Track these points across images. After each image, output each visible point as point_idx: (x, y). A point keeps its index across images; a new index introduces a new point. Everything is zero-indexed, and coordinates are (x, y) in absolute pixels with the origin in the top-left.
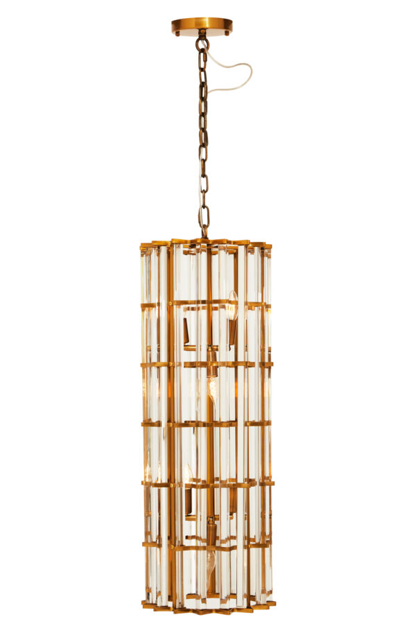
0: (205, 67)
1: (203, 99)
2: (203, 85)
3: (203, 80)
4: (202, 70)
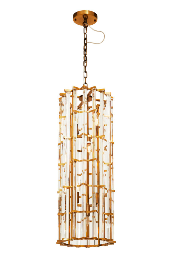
0: (86, 33)
1: (85, 44)
2: (85, 39)
3: (85, 37)
4: (85, 34)
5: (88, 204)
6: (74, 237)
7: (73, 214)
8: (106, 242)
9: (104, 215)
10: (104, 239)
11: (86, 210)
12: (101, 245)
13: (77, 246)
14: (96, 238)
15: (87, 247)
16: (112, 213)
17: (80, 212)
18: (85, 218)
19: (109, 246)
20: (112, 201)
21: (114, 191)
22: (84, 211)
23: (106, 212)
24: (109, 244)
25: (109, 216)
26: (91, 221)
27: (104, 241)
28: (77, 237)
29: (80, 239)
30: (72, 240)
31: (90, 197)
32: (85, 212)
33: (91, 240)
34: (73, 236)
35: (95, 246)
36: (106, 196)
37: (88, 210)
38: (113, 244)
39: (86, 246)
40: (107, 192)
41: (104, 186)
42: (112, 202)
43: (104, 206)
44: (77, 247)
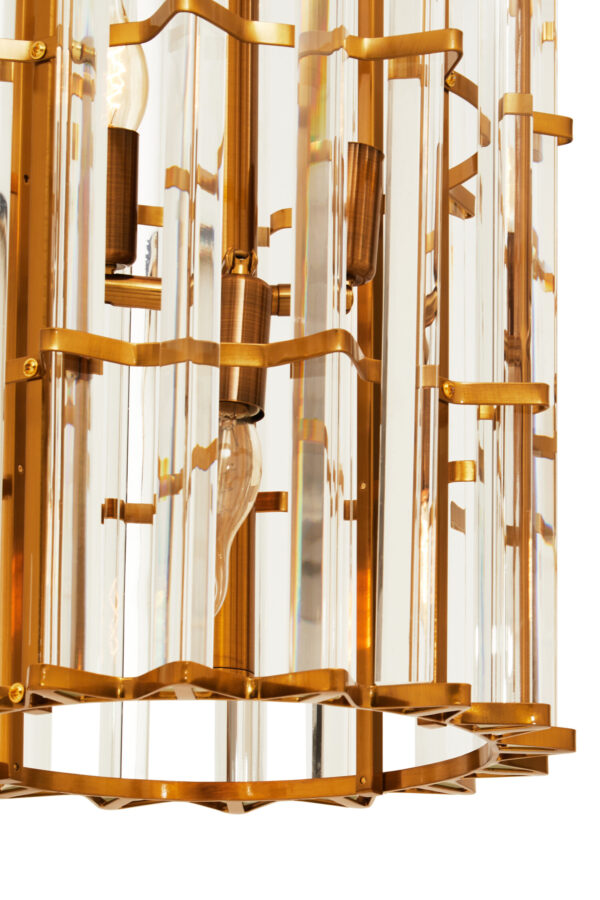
5: (241, 269)
6: (66, 662)
7: (56, 385)
8: (456, 742)
9: (444, 402)
10: (441, 693)
11: (216, 339)
12: (388, 782)
13: (104, 793)
14: (336, 677)
15: (221, 807)
16: (543, 389)
17: (149, 355)
18: (204, 458)
19: (489, 787)
20: (541, 275)
21: (564, 131)
22: (189, 340)
23: (462, 372)
24: (493, 772)
25: (496, 417)
26: (271, 502)
27: (440, 719)
28: (97, 664)
29: (147, 687)
30: (41, 703)
31: (263, 221)
32: (207, 354)
33: (273, 708)
34: (56, 651)
35: (317, 790)
36: (466, 207)
37: (246, 338)
38: (539, 765)
39: (211, 795)
40: (485, 141)
41: (448, 43)
42: (537, 286)
43: (436, 310)
44: (101, 802)
